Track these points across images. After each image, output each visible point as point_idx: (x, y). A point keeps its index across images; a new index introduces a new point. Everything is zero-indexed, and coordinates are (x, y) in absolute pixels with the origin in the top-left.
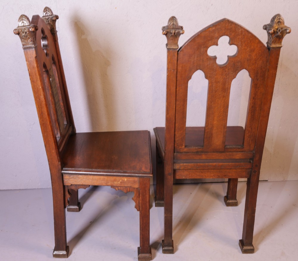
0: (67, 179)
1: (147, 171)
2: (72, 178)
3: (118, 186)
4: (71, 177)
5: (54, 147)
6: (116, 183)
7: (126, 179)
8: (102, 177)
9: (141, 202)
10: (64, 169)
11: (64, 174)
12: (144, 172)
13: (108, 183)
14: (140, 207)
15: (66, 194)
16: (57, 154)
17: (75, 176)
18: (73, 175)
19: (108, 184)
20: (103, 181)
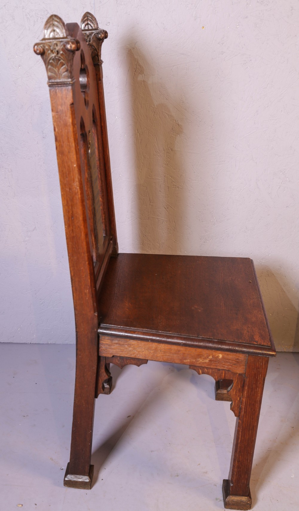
0: (107, 344)
1: (264, 344)
2: (117, 344)
3: (204, 368)
4: (114, 342)
5: (89, 284)
6: (200, 360)
7: (221, 356)
8: (175, 347)
9: (244, 400)
10: (102, 325)
11: (100, 335)
12: (260, 345)
13: (186, 359)
14: (241, 409)
15: (100, 372)
16: (92, 297)
17: (122, 341)
18: (119, 339)
19: (185, 361)
20: (175, 356)
